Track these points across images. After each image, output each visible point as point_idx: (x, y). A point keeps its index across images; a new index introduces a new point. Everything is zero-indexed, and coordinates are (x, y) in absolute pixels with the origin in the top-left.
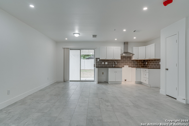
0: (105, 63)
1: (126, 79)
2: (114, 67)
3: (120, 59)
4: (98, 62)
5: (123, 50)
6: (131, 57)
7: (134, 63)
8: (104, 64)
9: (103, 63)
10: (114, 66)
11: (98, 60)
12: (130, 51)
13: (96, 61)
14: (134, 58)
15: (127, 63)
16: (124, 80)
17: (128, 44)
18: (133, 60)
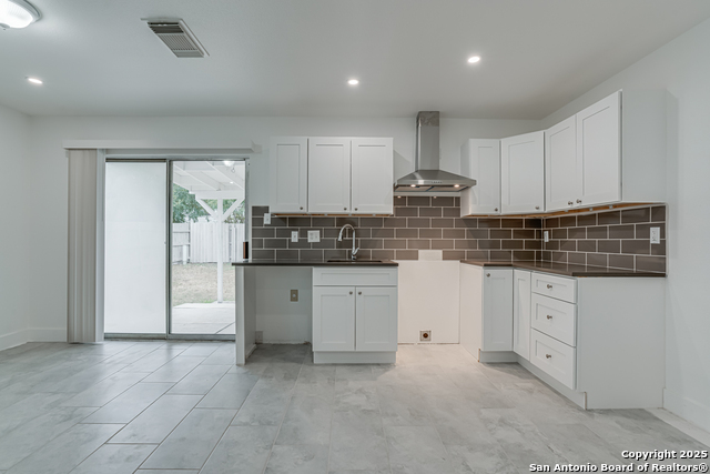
0: (303, 234)
1: (425, 330)
2: (358, 256)
3: (389, 209)
4: (268, 232)
5: (411, 159)
6: (458, 199)
7: (473, 234)
8: (303, 242)
9: (295, 237)
10: (354, 251)
11: (267, 219)
12: (448, 164)
13: (257, 221)
14: (473, 206)
15: (435, 234)
16: (418, 336)
17: (437, 124)
18: (470, 221)
